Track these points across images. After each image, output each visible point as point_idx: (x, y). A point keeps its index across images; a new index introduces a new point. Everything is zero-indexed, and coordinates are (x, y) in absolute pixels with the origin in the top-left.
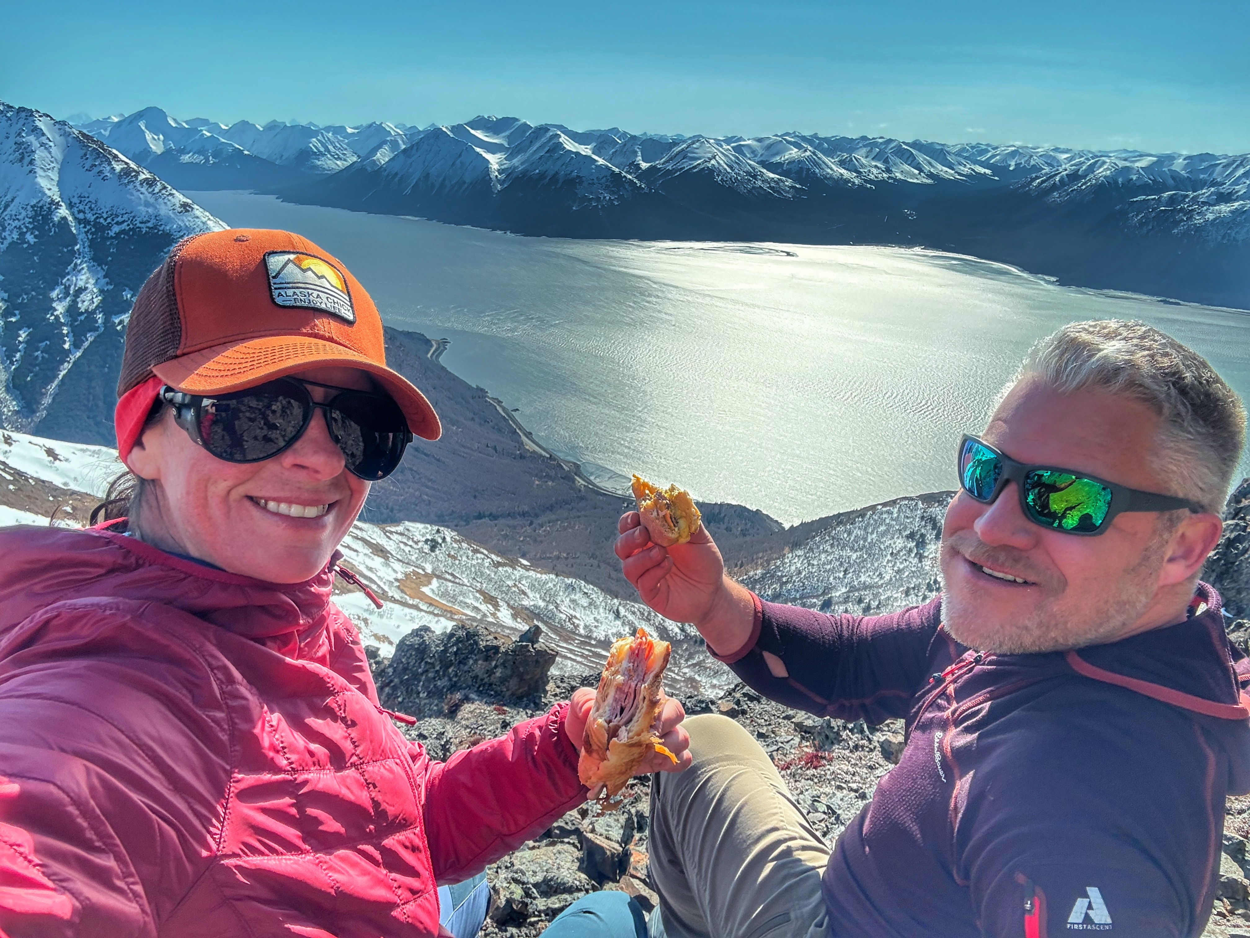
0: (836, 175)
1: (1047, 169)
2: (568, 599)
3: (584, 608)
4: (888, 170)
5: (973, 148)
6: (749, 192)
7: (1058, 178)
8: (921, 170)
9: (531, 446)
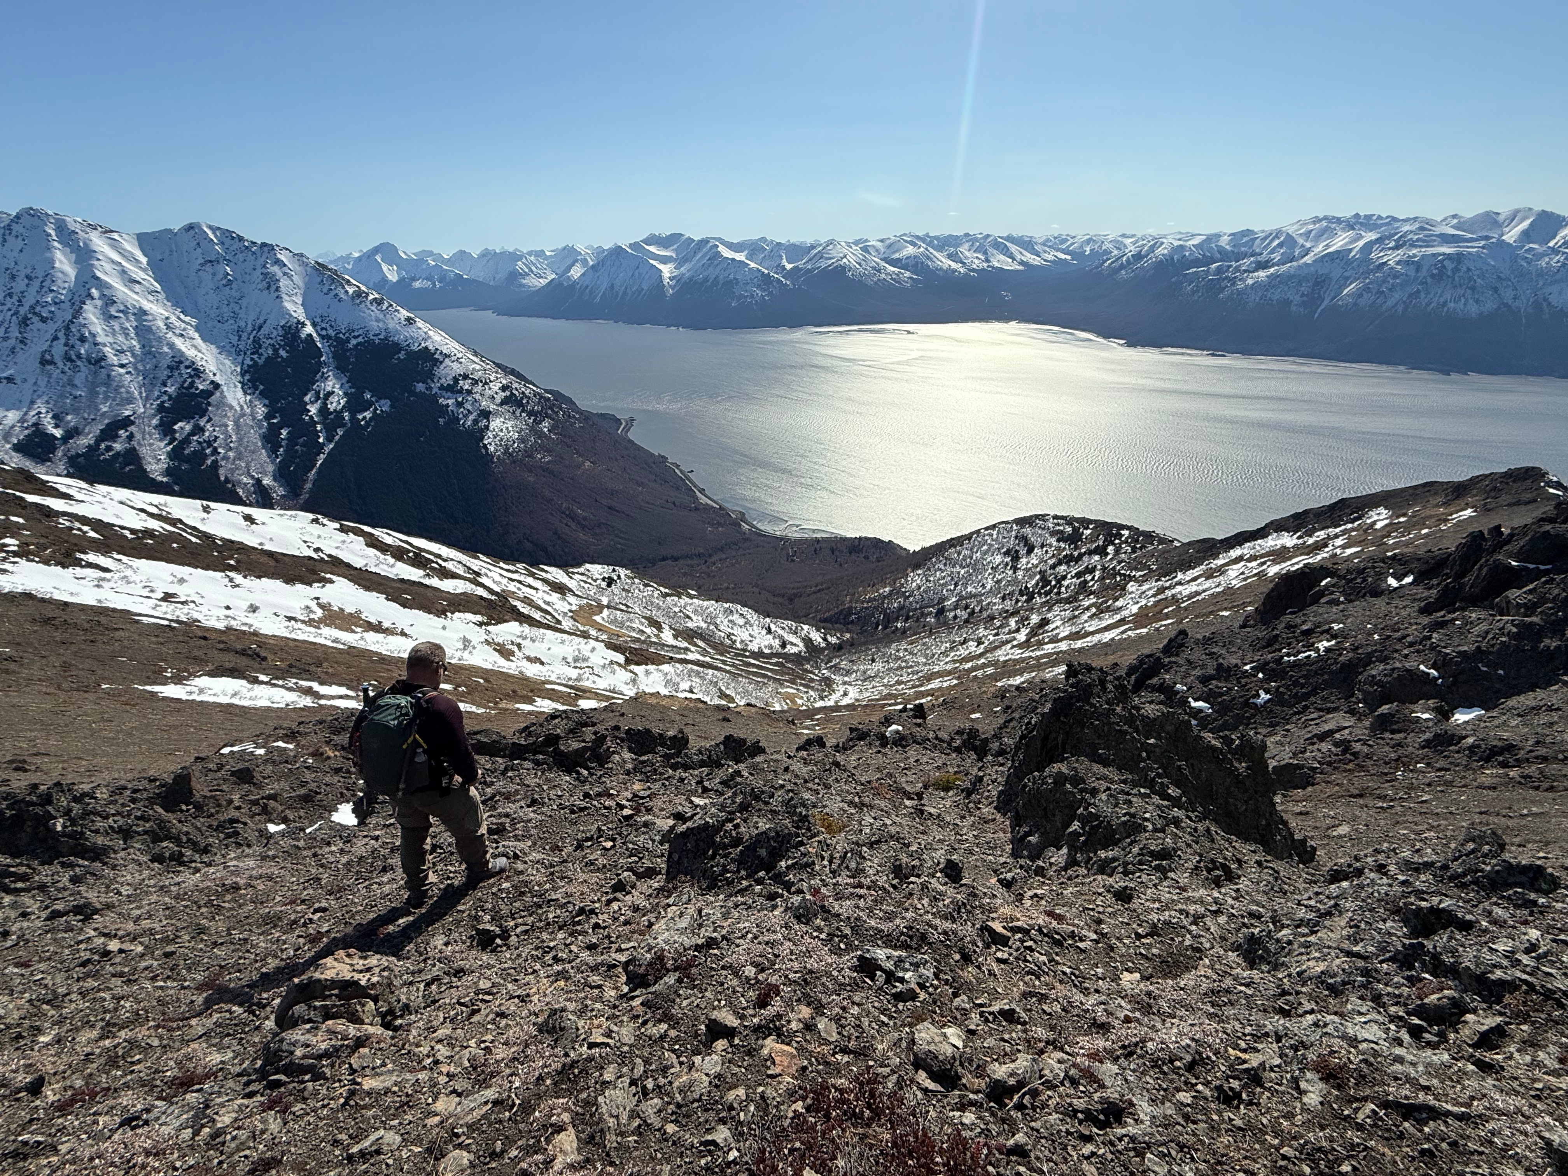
0: (945, 267)
1: (1116, 252)
4: (987, 261)
5: (1055, 238)
6: (876, 283)
7: (1125, 259)
8: (1014, 259)
9: (704, 500)
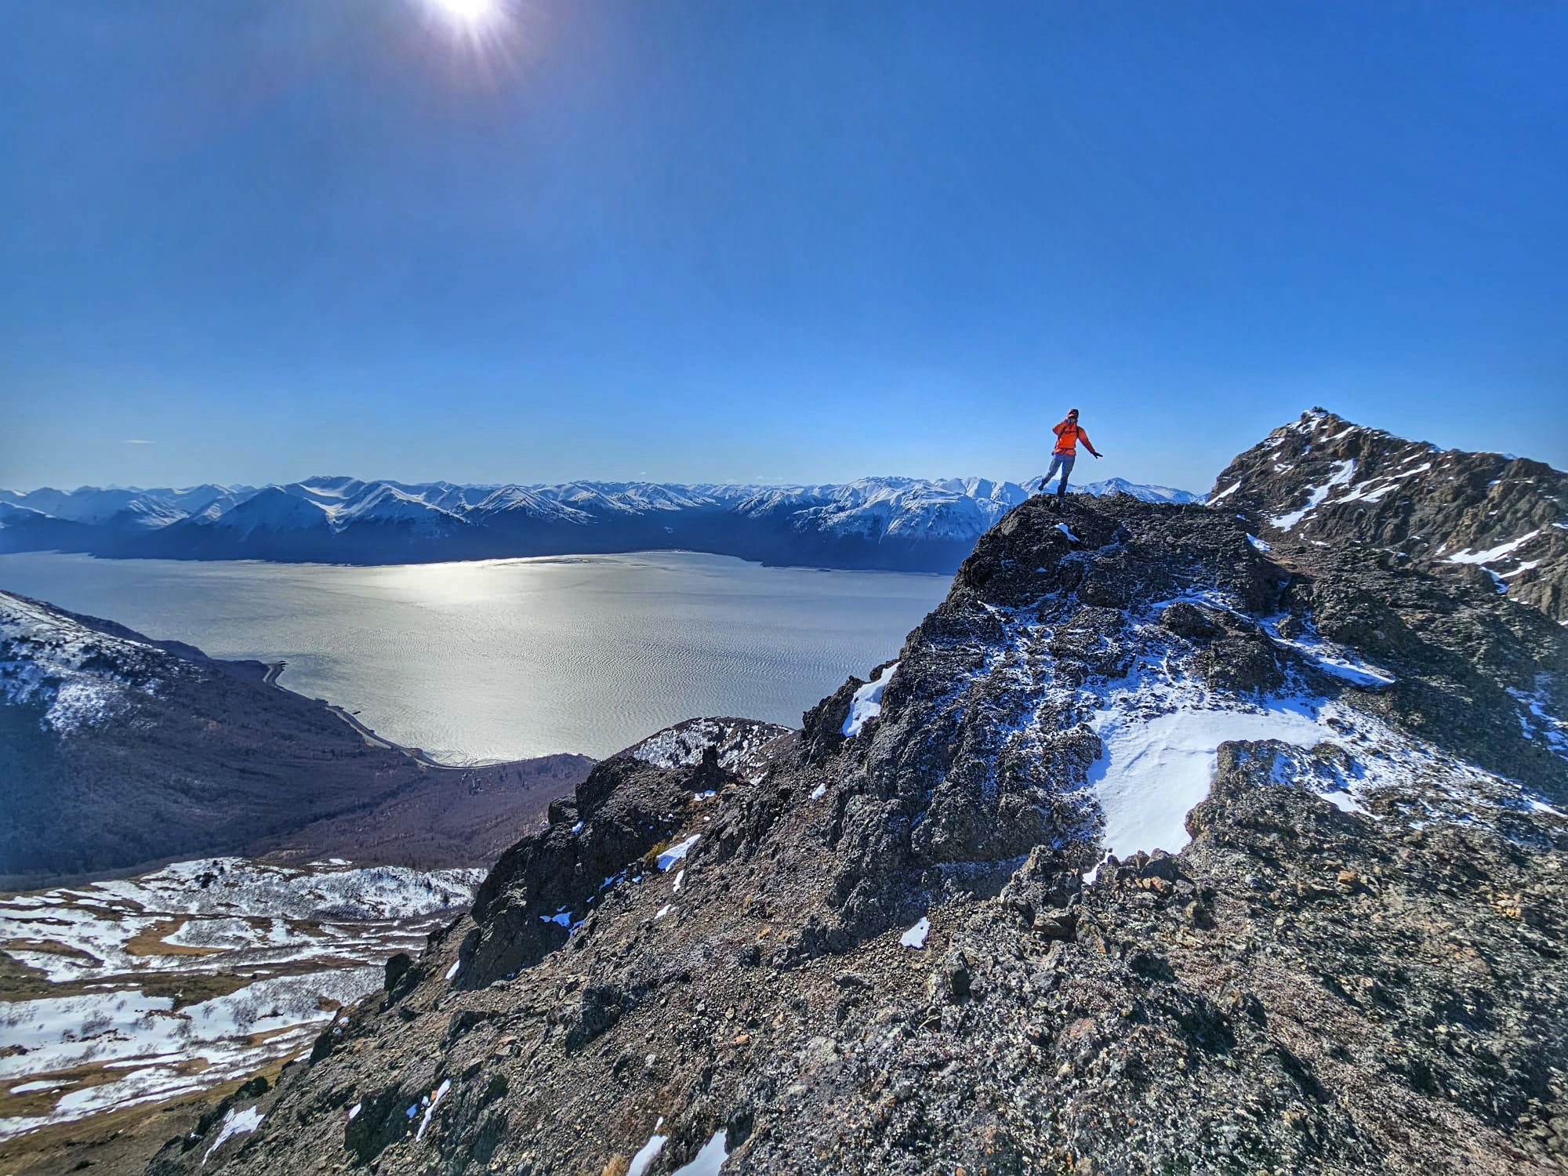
0: (615, 508)
1: (747, 498)
2: (373, 889)
3: (392, 891)
4: (651, 503)
8: (672, 502)
9: (371, 742)
